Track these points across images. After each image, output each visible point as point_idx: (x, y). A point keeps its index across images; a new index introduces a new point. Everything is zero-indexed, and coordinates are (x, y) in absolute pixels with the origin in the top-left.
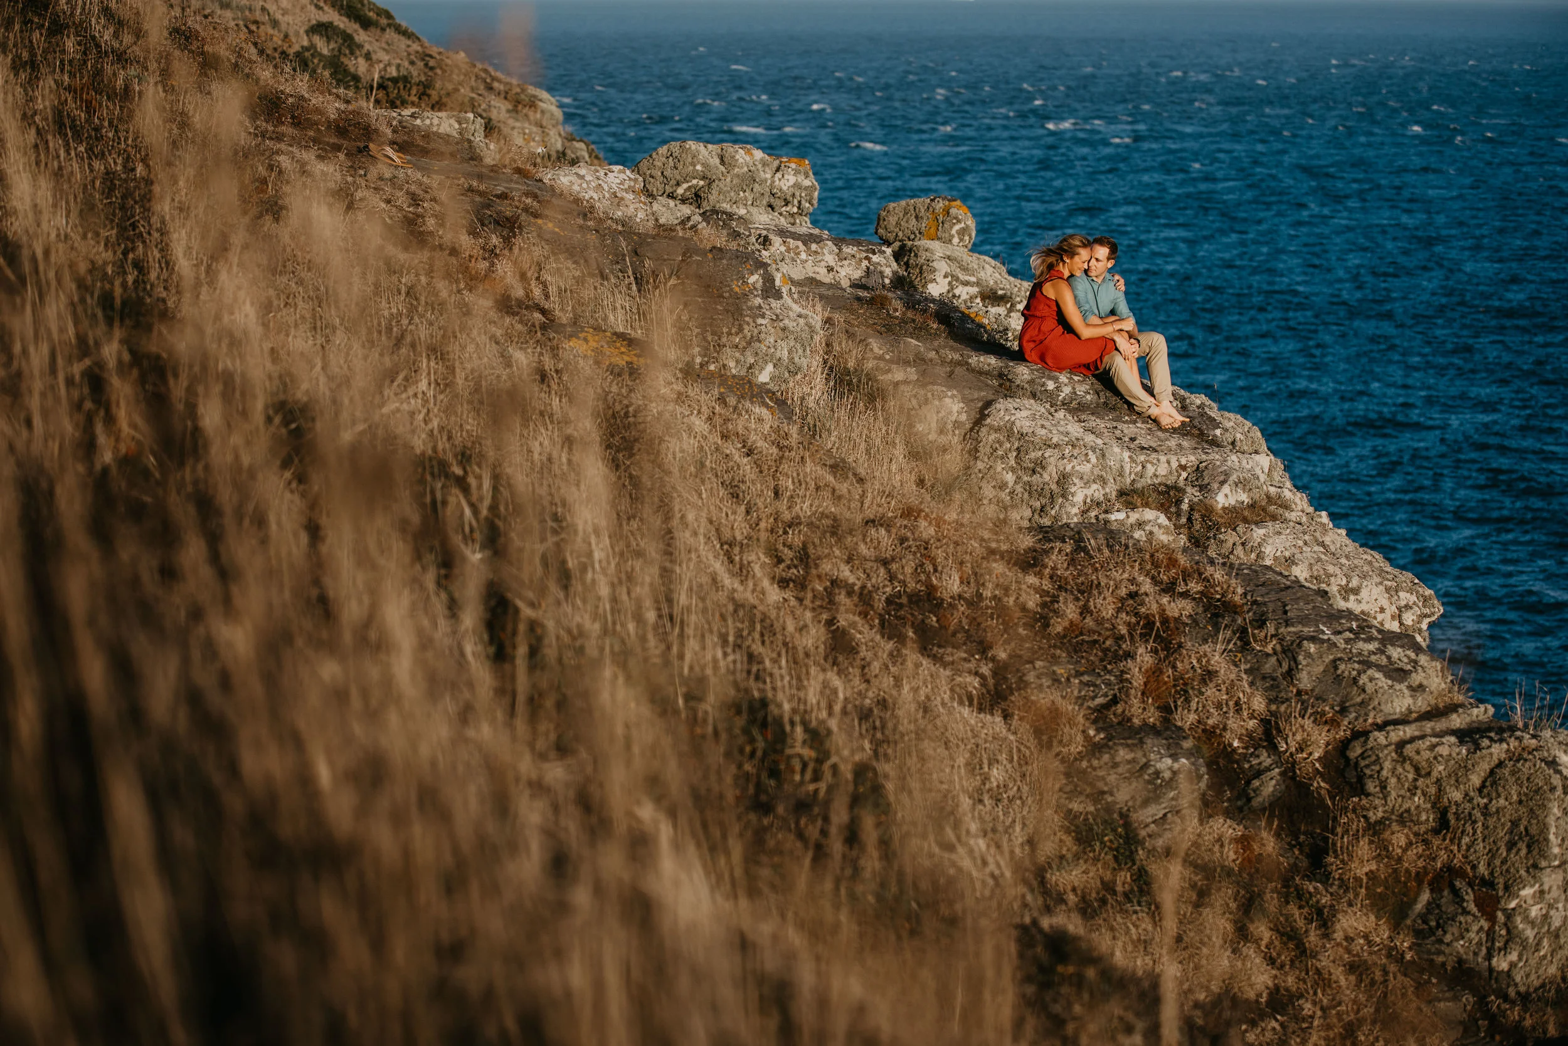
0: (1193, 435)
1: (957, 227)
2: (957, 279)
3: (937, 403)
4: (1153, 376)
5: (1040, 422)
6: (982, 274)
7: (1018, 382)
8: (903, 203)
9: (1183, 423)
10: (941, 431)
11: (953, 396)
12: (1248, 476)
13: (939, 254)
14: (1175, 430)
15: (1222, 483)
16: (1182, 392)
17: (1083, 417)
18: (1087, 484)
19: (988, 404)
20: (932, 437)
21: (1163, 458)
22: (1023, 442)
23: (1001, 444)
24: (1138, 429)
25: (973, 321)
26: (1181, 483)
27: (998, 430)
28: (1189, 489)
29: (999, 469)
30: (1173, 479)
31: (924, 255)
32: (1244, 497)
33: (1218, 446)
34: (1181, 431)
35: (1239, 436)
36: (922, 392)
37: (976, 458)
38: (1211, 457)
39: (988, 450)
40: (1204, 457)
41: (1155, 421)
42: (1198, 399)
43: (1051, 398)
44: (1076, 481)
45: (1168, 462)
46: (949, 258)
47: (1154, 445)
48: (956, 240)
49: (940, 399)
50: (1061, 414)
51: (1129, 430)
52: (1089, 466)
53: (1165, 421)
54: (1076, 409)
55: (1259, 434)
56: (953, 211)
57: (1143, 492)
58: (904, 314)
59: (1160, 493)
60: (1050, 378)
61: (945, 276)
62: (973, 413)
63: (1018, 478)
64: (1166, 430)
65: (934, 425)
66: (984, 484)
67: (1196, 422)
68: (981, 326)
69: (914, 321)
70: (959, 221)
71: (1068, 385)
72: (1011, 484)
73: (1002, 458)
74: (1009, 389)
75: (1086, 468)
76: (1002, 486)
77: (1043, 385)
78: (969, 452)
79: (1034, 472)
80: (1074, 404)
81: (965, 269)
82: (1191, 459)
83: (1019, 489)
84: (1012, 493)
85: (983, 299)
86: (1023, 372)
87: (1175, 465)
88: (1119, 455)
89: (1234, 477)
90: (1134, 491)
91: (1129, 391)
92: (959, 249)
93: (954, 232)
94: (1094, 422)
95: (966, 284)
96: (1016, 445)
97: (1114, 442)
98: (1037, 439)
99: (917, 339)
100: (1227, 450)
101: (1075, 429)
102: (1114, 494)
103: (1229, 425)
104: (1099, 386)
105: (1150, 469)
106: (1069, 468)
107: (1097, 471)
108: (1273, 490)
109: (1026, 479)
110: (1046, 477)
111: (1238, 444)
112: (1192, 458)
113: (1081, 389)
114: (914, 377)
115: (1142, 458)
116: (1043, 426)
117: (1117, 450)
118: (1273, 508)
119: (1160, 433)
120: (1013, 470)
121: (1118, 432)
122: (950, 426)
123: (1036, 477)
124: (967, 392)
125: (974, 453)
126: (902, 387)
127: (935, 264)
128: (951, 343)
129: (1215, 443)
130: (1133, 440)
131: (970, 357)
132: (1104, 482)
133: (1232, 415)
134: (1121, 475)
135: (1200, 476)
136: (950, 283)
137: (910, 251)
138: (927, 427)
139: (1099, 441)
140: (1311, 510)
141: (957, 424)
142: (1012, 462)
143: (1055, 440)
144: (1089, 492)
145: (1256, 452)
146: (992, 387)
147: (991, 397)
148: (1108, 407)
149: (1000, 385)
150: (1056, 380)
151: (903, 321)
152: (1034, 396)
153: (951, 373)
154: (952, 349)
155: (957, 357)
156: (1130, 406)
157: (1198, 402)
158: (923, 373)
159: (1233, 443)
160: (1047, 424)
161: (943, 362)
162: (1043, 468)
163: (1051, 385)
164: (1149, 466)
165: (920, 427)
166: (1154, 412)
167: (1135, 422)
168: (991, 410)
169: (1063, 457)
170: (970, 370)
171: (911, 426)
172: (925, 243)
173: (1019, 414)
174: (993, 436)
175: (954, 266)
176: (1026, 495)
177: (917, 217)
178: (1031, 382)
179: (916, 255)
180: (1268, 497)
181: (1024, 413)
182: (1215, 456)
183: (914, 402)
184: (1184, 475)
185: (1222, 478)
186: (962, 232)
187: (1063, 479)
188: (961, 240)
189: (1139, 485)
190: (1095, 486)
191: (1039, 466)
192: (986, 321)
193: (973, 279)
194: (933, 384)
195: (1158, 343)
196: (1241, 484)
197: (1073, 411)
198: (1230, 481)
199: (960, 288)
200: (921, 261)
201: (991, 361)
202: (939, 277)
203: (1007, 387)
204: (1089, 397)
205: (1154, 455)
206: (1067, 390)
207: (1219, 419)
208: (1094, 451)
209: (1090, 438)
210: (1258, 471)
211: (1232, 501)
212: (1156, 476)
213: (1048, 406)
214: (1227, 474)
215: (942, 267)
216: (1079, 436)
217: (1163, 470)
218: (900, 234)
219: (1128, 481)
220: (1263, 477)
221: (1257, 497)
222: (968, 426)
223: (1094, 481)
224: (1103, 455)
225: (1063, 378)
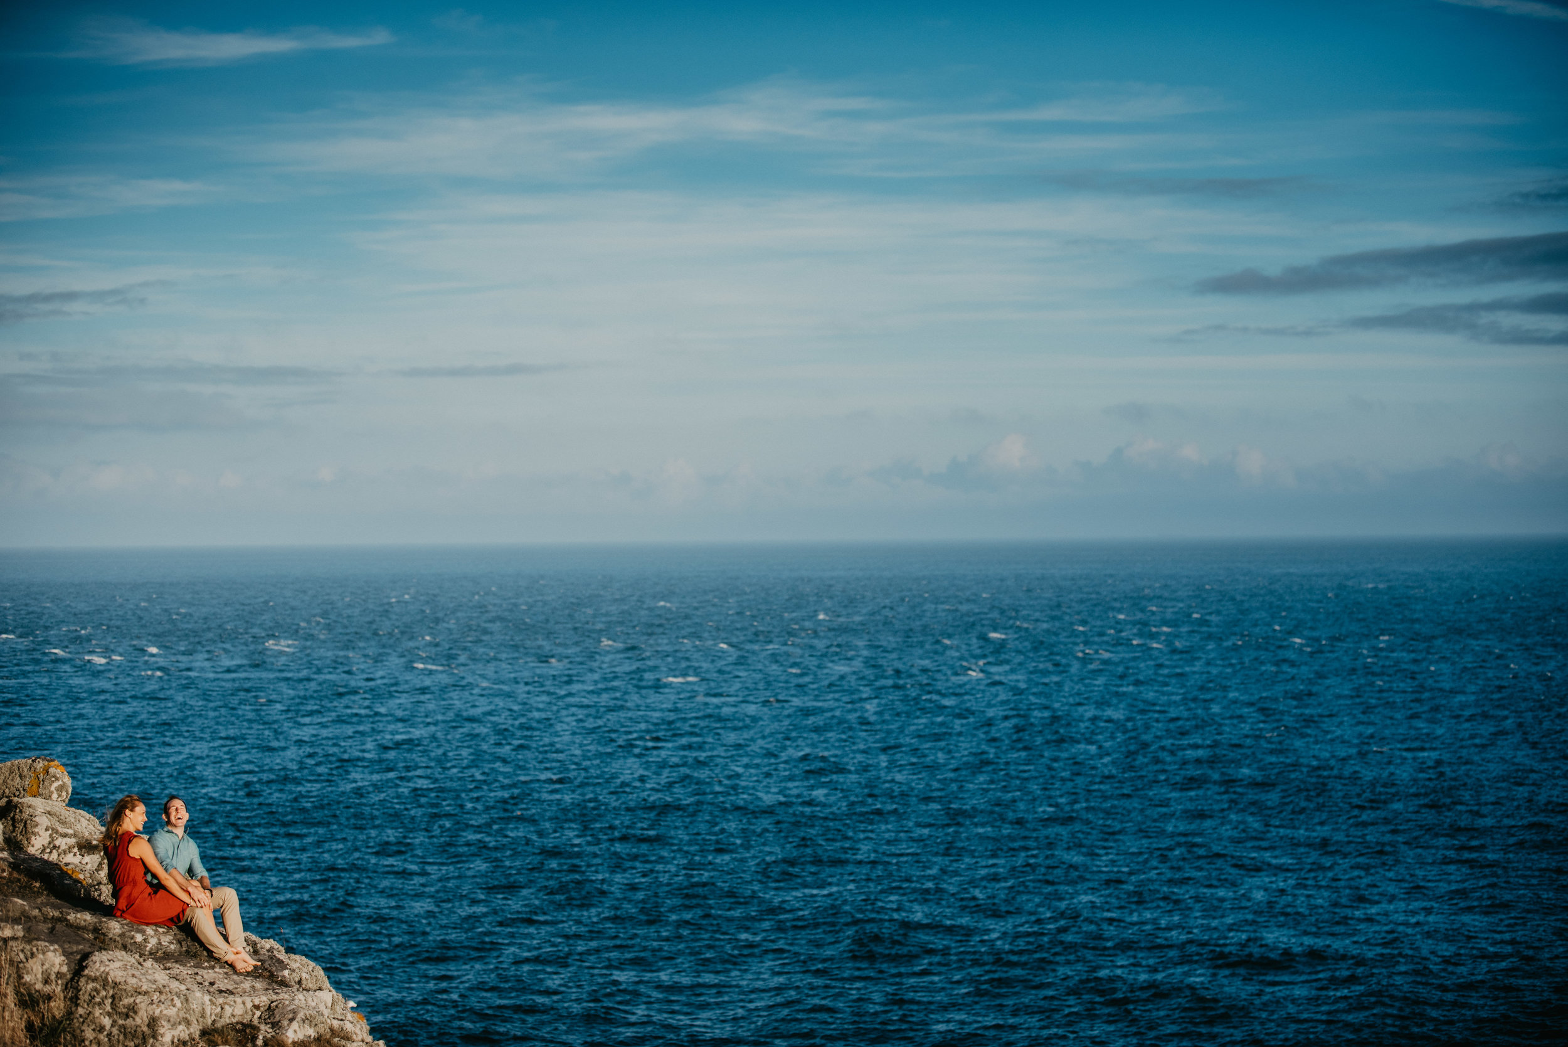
0: (263, 977)
1: (56, 784)
2: (57, 832)
3: (41, 956)
4: (228, 926)
5: (131, 972)
6: (78, 826)
7: (111, 935)
8: (9, 763)
9: (255, 967)
10: (46, 981)
11: (55, 951)
12: (313, 1013)
13: (40, 810)
14: (248, 974)
15: (291, 1020)
16: (254, 938)
17: (169, 965)
18: (174, 1026)
19: (86, 956)
20: (39, 986)
21: (239, 1000)
22: (116, 991)
23: (98, 992)
24: (215, 974)
25: (71, 877)
26: (256, 1021)
27: (95, 980)
28: (263, 1027)
29: (97, 1014)
30: (248, 1017)
31: (27, 811)
32: (311, 1032)
33: (287, 986)
34: (255, 974)
35: (304, 975)
36: (28, 947)
37: (77, 1005)
38: (281, 997)
39: (87, 997)
40: (275, 997)
41: (232, 966)
42: (268, 944)
43: (138, 949)
44: (164, 1023)
45: (244, 1003)
46: (49, 813)
47: (231, 988)
48: (55, 796)
49: (44, 953)
50: (149, 963)
51: (208, 975)
52: (175, 1010)
53: (240, 966)
54: (163, 957)
55: (322, 972)
56: (52, 770)
57: (222, 1031)
58: (10, 874)
59: (237, 1031)
60: (138, 931)
61: (47, 830)
62: (73, 965)
63: (114, 1022)
64: (241, 974)
65: (39, 976)
66: (84, 1027)
67: (267, 965)
68: (77, 881)
69: (19, 880)
70: (57, 779)
71: (155, 937)
72: (108, 1027)
73: (99, 1004)
74: (103, 942)
75: (172, 1012)
76: (102, 1029)
77: (133, 937)
78: (71, 999)
79: (127, 1016)
80: (160, 954)
81: (63, 823)
82: (263, 1000)
83: (115, 1031)
84: (109, 1035)
85: (80, 849)
86: (115, 927)
87: (249, 1005)
88: (200, 999)
89: (301, 1015)
90: (215, 1030)
91: (208, 939)
92: (58, 804)
93: (53, 788)
94: (178, 969)
95: (65, 835)
96: (111, 992)
97: (195, 987)
98: (129, 988)
99: (23, 898)
100: (294, 989)
101: (161, 977)
102: (198, 1033)
103: (294, 965)
104: (181, 936)
105: (228, 1010)
106: (157, 1012)
107: (182, 1014)
108: (336, 1023)
109: (121, 1022)
110: (138, 1021)
111: (304, 982)
112: (264, 998)
113: (166, 940)
114: (21, 934)
115: (221, 1000)
116: (133, 976)
117: (198, 994)
118: (336, 1040)
119: (235, 977)
120: (109, 1014)
121: (199, 978)
122: (53, 977)
123: (129, 1022)
124: (67, 946)
125: (74, 1000)
126: (11, 943)
127: (37, 819)
128: (53, 899)
129: (284, 984)
130: (212, 984)
131: (69, 914)
132: (188, 1023)
133: (297, 957)
134: (203, 1016)
135: (272, 1015)
136: (51, 836)
137: (16, 807)
138: (34, 976)
139: (183, 987)
140: (369, 1039)
141: (59, 975)
142: (108, 1008)
143: (144, 988)
144: (176, 1033)
145: (320, 989)
146: (88, 940)
147: (88, 950)
148: (189, 955)
149: (95, 939)
150: (143, 932)
151: (10, 881)
152: (125, 947)
153: (52, 930)
154: (54, 907)
155: (57, 914)
156: (210, 953)
157: (268, 946)
158: (28, 930)
159: (300, 982)
160: (137, 973)
161: (46, 919)
162: (135, 1013)
163: (139, 938)
164: (227, 1007)
165: (27, 978)
166: (230, 957)
167: (213, 968)
168: (89, 962)
169: (152, 1003)
170: (69, 925)
171: (20, 977)
172: (28, 800)
173: (113, 965)
174: (91, 986)
175: (54, 820)
176: (122, 1037)
177: (21, 776)
178: (122, 935)
179: (21, 811)
180: (332, 1030)
181: (117, 964)
182: (284, 995)
183: (22, 956)
184: (258, 1013)
185: (291, 1016)
186: (60, 789)
187: (153, 1022)
188: (60, 796)
189: (219, 1025)
190: (181, 1027)
191: (132, 1010)
192: (81, 877)
193: (70, 831)
194: (38, 939)
195: (229, 896)
196: (308, 1020)
197: (157, 960)
198: (298, 1018)
199: (60, 839)
200: (25, 816)
201: (86, 918)
202: (40, 830)
203: (102, 941)
204: (172, 947)
205: (231, 997)
206: (153, 942)
207: (286, 961)
208: (178, 997)
209: (174, 985)
210: (322, 1008)
211: (300, 1036)
212: (233, 1016)
213: (137, 956)
214: (295, 1012)
215: (43, 821)
216: (164, 983)
217: (239, 1010)
218: (7, 791)
219: (210, 1022)
220: (326, 1012)
221: (322, 1031)
222: (69, 977)
223: (180, 1023)
224: (187, 1000)
225: (149, 931)
